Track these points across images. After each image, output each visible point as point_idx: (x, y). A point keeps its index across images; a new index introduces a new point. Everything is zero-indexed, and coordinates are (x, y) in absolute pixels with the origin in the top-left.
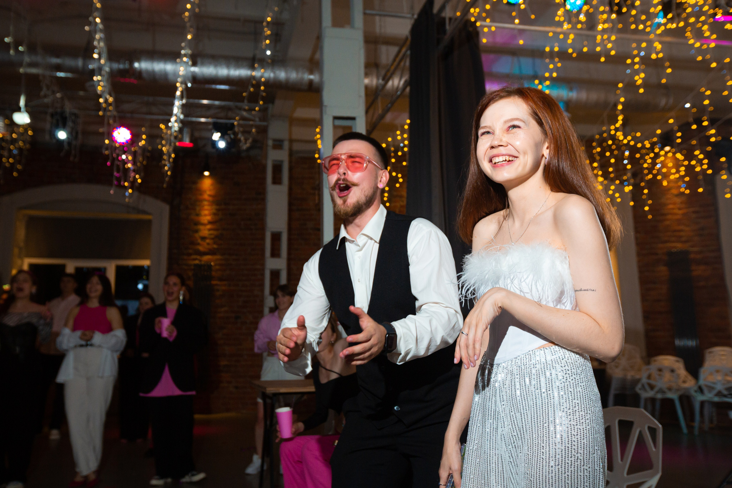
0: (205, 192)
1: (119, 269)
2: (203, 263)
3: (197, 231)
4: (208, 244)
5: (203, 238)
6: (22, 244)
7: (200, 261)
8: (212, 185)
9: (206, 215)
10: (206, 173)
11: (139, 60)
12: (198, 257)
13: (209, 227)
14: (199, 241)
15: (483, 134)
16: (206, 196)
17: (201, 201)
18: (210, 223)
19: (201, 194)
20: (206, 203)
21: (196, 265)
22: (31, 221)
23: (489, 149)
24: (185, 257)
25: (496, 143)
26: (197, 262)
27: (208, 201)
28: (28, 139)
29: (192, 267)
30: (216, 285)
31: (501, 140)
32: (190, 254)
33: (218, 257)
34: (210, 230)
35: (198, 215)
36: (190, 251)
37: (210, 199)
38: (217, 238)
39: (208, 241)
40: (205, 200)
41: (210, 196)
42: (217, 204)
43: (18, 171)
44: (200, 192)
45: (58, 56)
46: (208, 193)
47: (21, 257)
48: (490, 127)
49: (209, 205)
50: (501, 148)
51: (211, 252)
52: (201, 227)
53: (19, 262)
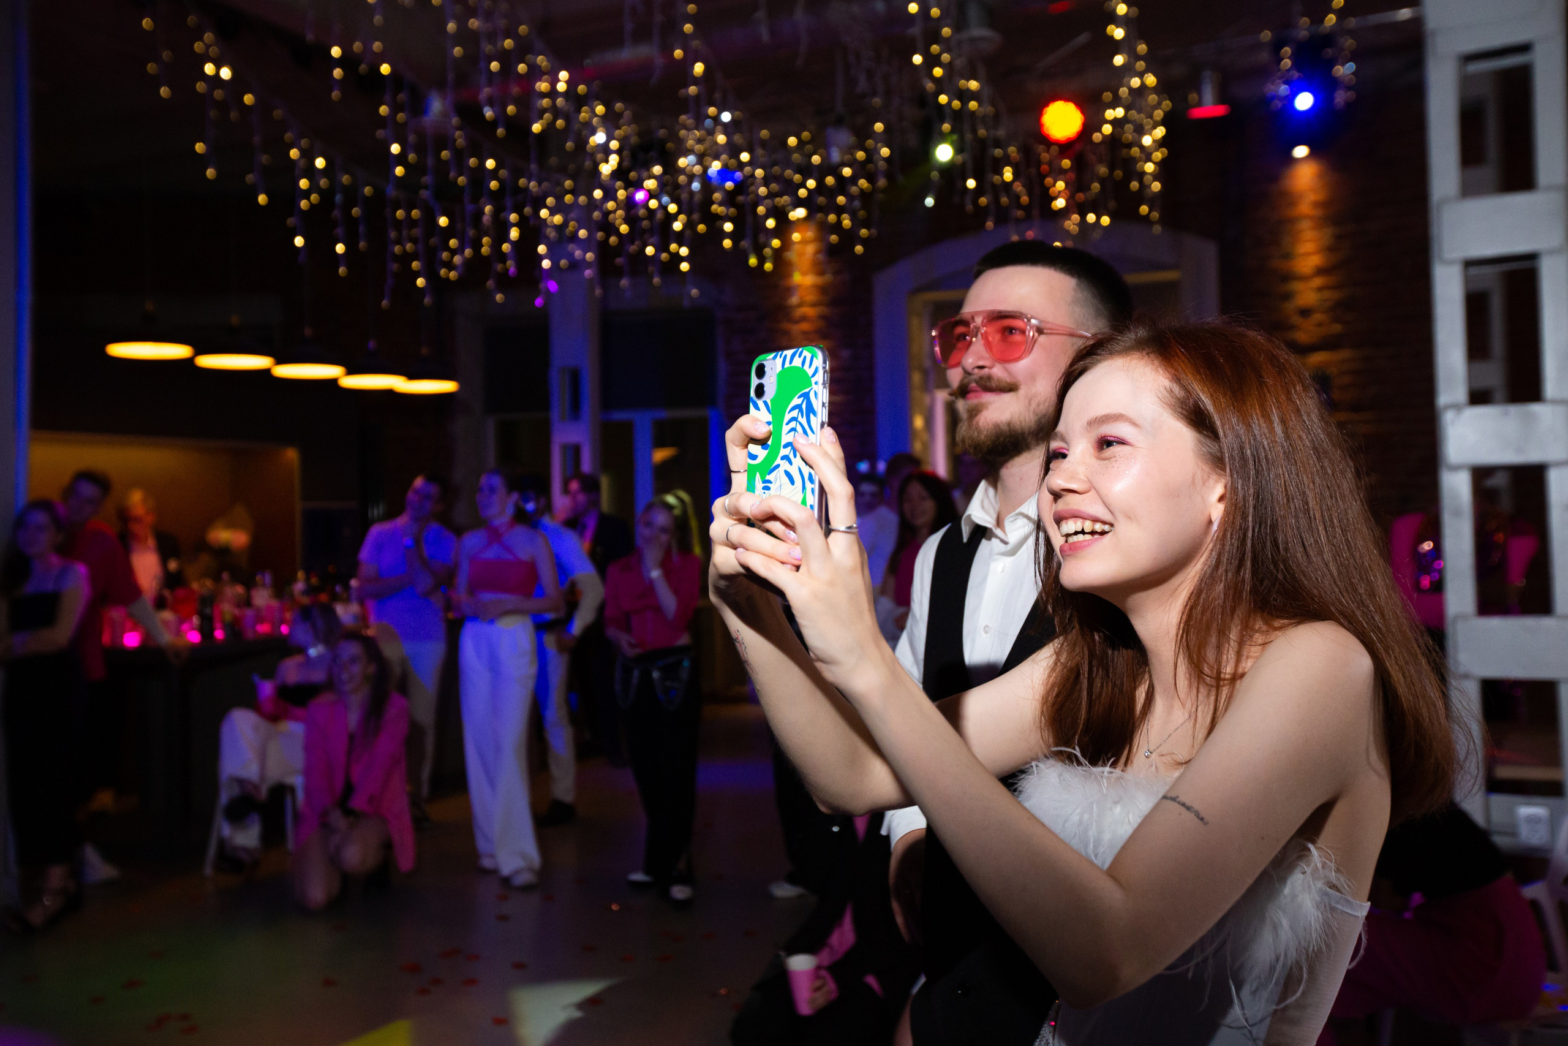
0: (1301, 196)
3: (1288, 296)
4: (1320, 325)
5: (1305, 312)
9: (1308, 254)
10: (1301, 151)
13: (1318, 282)
14: (1296, 320)
16: (1304, 208)
17: (1292, 221)
18: (1320, 271)
20: (1305, 225)
22: (937, 312)
25: (1058, 482)
31: (1074, 476)
33: (1344, 354)
34: (1320, 289)
35: (1288, 256)
37: (1317, 212)
38: (1338, 309)
39: (1318, 317)
40: (1303, 217)
41: (1314, 205)
42: (1335, 224)
43: (864, 242)
44: (1289, 199)
46: (1310, 198)
49: (1313, 228)
51: (1327, 344)
52: (1297, 286)
53: (927, 399)
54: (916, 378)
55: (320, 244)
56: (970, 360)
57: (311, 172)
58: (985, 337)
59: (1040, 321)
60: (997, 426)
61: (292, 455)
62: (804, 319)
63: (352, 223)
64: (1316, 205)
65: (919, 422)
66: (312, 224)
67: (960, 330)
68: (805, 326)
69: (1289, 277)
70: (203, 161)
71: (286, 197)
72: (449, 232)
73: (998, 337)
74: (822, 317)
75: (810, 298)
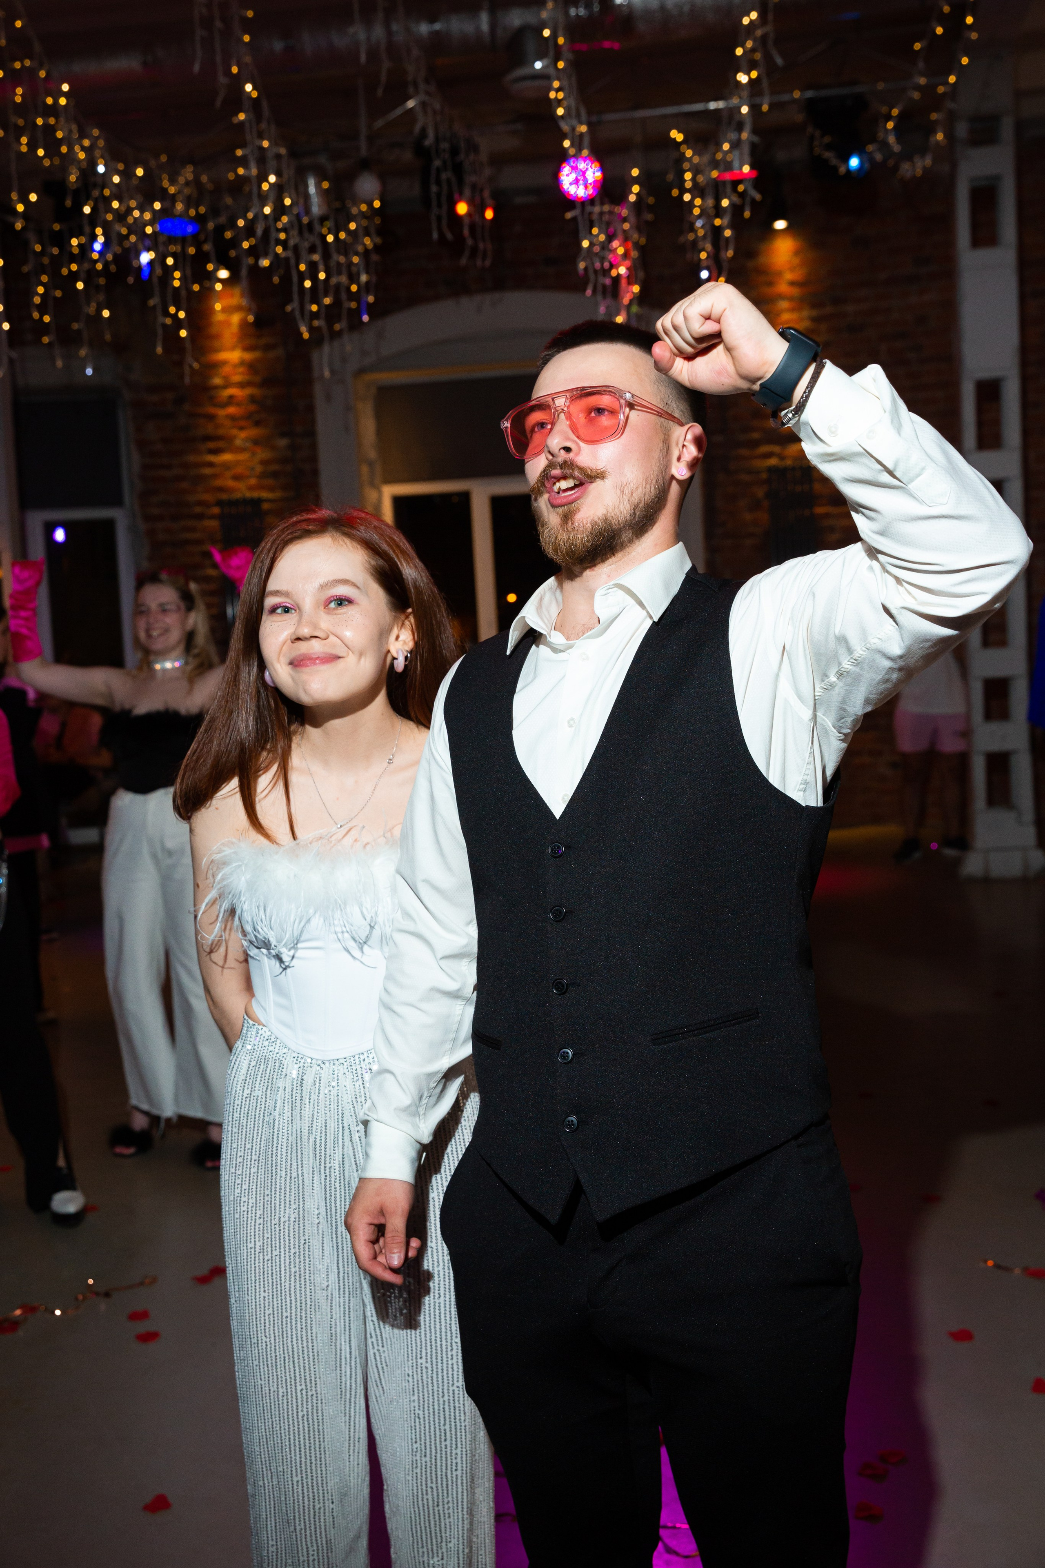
0: (780, 274)
2: (789, 462)
6: (372, 454)
7: (782, 458)
8: (797, 253)
10: (780, 225)
12: (776, 449)
15: (273, 610)
16: (783, 287)
19: (771, 284)
21: (771, 470)
22: (385, 398)
23: (289, 641)
24: (744, 452)
25: (306, 631)
26: (773, 461)
27: (790, 298)
29: (764, 476)
30: (827, 516)
31: (315, 626)
32: (755, 444)
36: (756, 435)
37: (795, 291)
40: (781, 297)
41: (792, 283)
42: (814, 306)
44: (767, 276)
46: (789, 276)
47: (374, 483)
48: (287, 594)
49: (792, 310)
50: (314, 641)
53: (372, 495)
54: (363, 470)
56: (556, 441)
58: (569, 417)
59: (633, 396)
60: (594, 523)
67: (537, 417)
73: (582, 416)
74: (252, 399)
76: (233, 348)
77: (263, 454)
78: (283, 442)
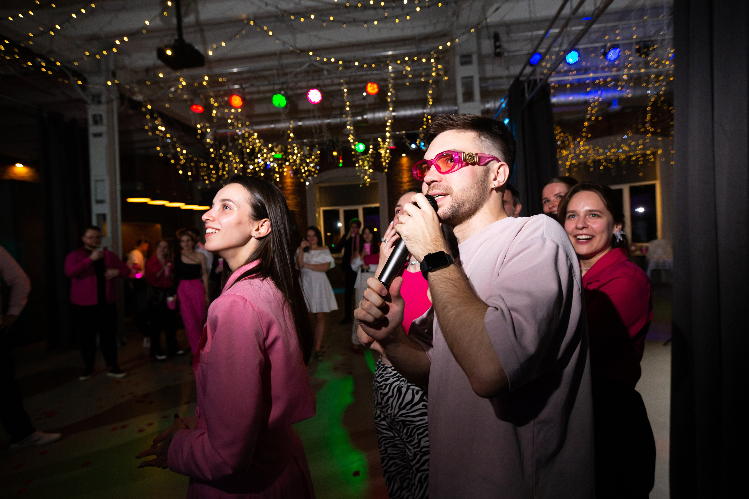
0: (404, 165)
1: (365, 209)
3: (401, 187)
6: (318, 201)
8: (408, 160)
9: (405, 178)
10: (404, 155)
11: (366, 114)
13: (408, 184)
16: (404, 167)
17: (402, 170)
18: (408, 182)
19: (402, 166)
20: (405, 171)
22: (321, 189)
28: (318, 156)
34: (408, 185)
35: (401, 178)
40: (404, 169)
44: (401, 165)
45: (329, 118)
47: (319, 207)
52: (404, 185)
53: (318, 210)
54: (316, 204)
55: (185, 173)
57: (182, 154)
61: (159, 226)
62: (288, 190)
63: (192, 167)
64: (407, 167)
65: (317, 215)
66: (183, 168)
68: (289, 192)
69: (402, 183)
70: (159, 152)
71: (178, 160)
72: (212, 169)
74: (293, 190)
75: (290, 185)
76: (289, 179)
77: (295, 201)
78: (299, 199)
